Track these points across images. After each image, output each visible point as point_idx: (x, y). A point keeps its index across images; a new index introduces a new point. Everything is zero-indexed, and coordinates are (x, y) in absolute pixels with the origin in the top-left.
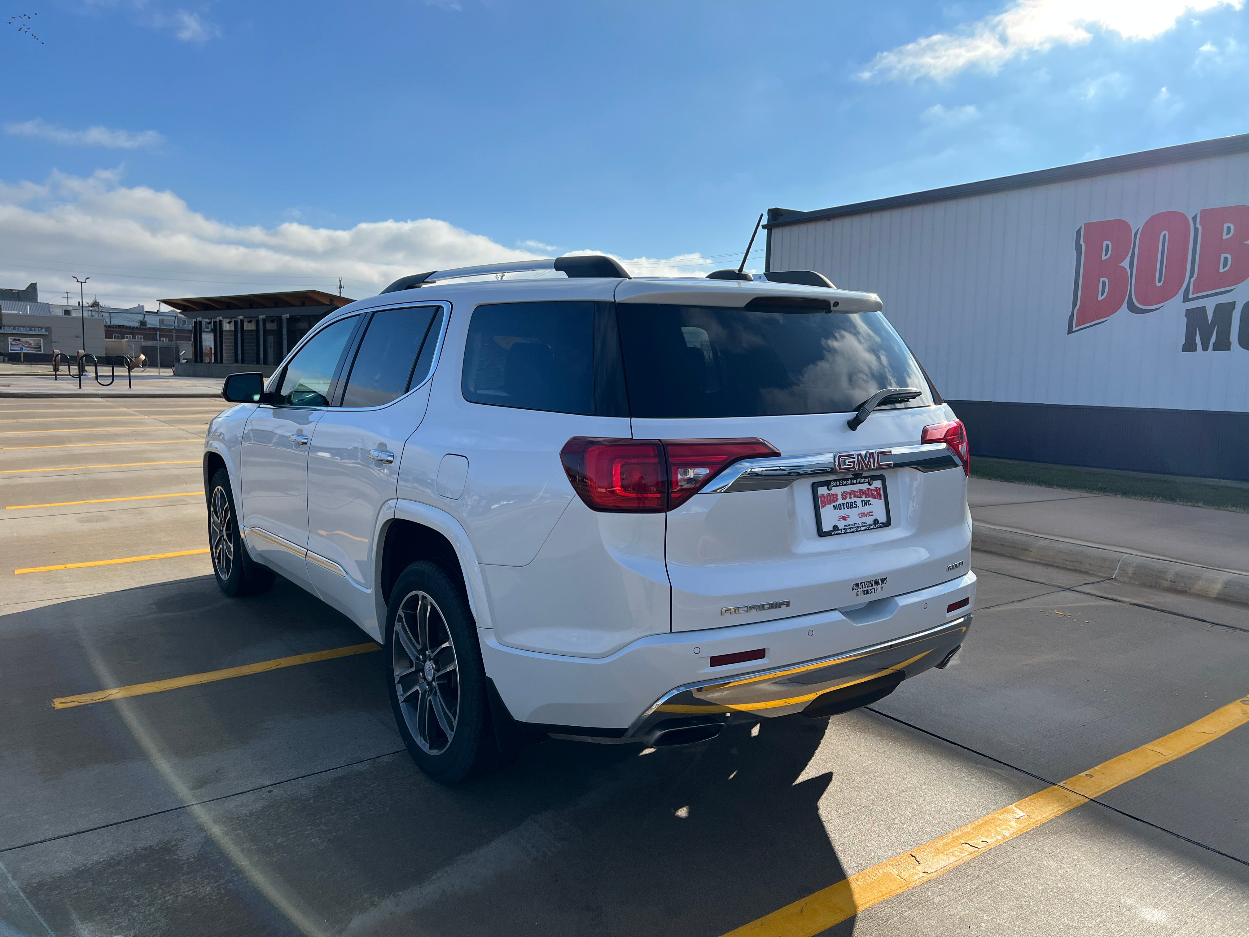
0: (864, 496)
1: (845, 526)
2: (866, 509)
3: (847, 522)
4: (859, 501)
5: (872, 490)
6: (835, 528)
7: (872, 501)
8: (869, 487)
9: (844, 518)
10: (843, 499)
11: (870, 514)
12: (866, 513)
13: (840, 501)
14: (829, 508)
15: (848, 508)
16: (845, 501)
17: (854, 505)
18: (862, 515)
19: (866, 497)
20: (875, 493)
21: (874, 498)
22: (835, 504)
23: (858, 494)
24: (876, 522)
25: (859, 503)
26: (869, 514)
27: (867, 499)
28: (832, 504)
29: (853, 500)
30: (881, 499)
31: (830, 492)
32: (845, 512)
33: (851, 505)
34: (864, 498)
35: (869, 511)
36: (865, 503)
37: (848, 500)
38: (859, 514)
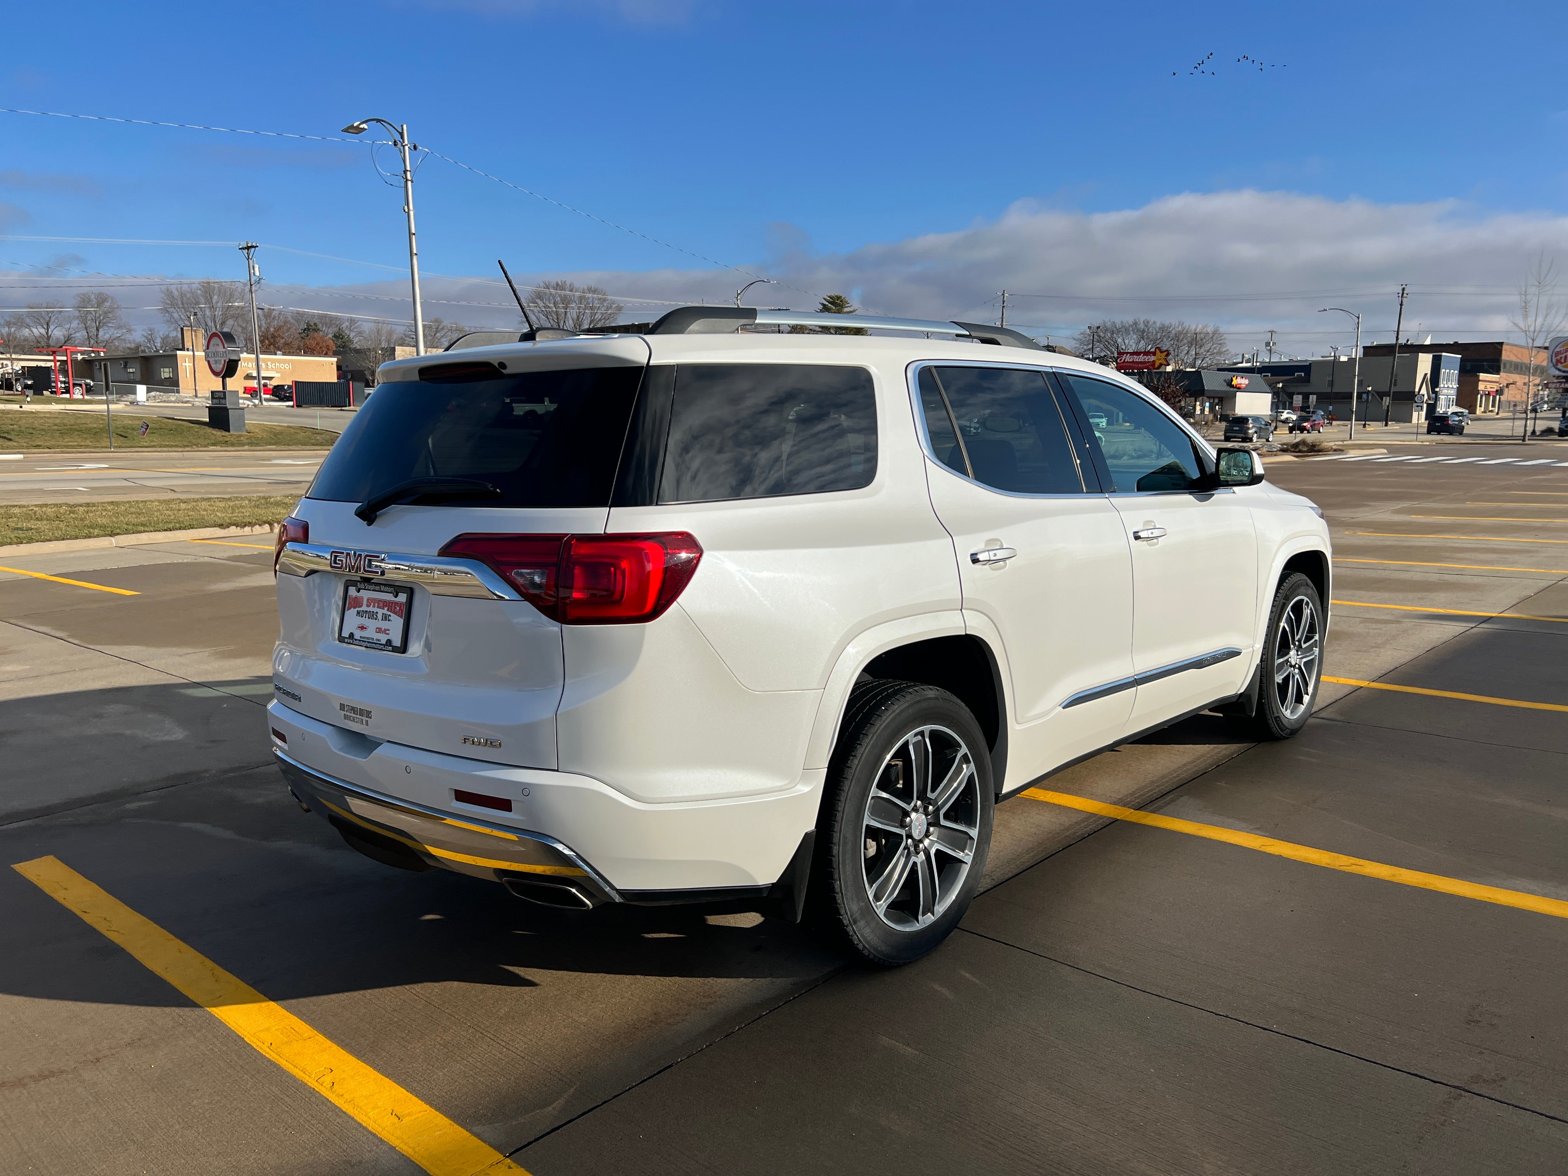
0: (386, 608)
1: (361, 637)
2: (384, 625)
3: (364, 634)
4: (380, 612)
5: (396, 603)
6: (351, 635)
7: (393, 617)
8: (394, 599)
9: (362, 628)
10: (368, 606)
11: (387, 632)
12: (383, 629)
13: (364, 608)
14: (354, 611)
15: (369, 618)
16: (368, 609)
17: (375, 616)
18: (379, 630)
19: (388, 610)
20: (398, 608)
21: (395, 613)
22: (359, 609)
23: (381, 604)
24: (389, 642)
25: (380, 616)
26: (385, 631)
27: (389, 613)
28: (357, 609)
29: (375, 610)
30: (401, 617)
31: (359, 595)
32: (365, 621)
33: (372, 616)
34: (385, 611)
35: (386, 628)
36: (386, 618)
37: (371, 609)
38: (377, 628)
